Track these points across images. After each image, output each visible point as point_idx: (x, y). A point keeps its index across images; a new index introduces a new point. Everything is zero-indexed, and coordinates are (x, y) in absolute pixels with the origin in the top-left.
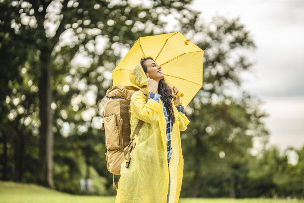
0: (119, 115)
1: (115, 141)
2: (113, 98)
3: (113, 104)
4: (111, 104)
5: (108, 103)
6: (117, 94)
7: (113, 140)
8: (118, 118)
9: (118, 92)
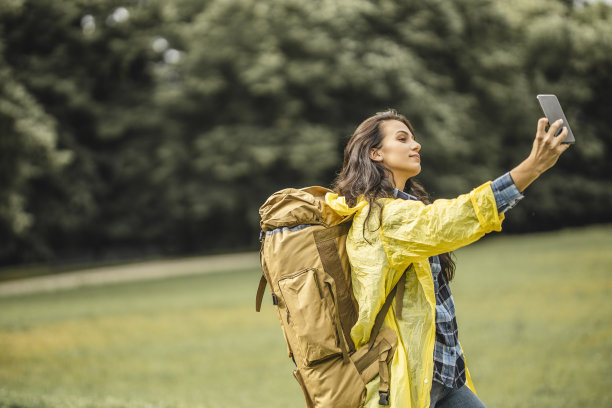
0: (321, 270)
1: (328, 339)
2: (291, 226)
3: (298, 244)
4: (291, 243)
5: (285, 244)
6: (300, 215)
7: (324, 337)
8: (322, 277)
9: (304, 211)
